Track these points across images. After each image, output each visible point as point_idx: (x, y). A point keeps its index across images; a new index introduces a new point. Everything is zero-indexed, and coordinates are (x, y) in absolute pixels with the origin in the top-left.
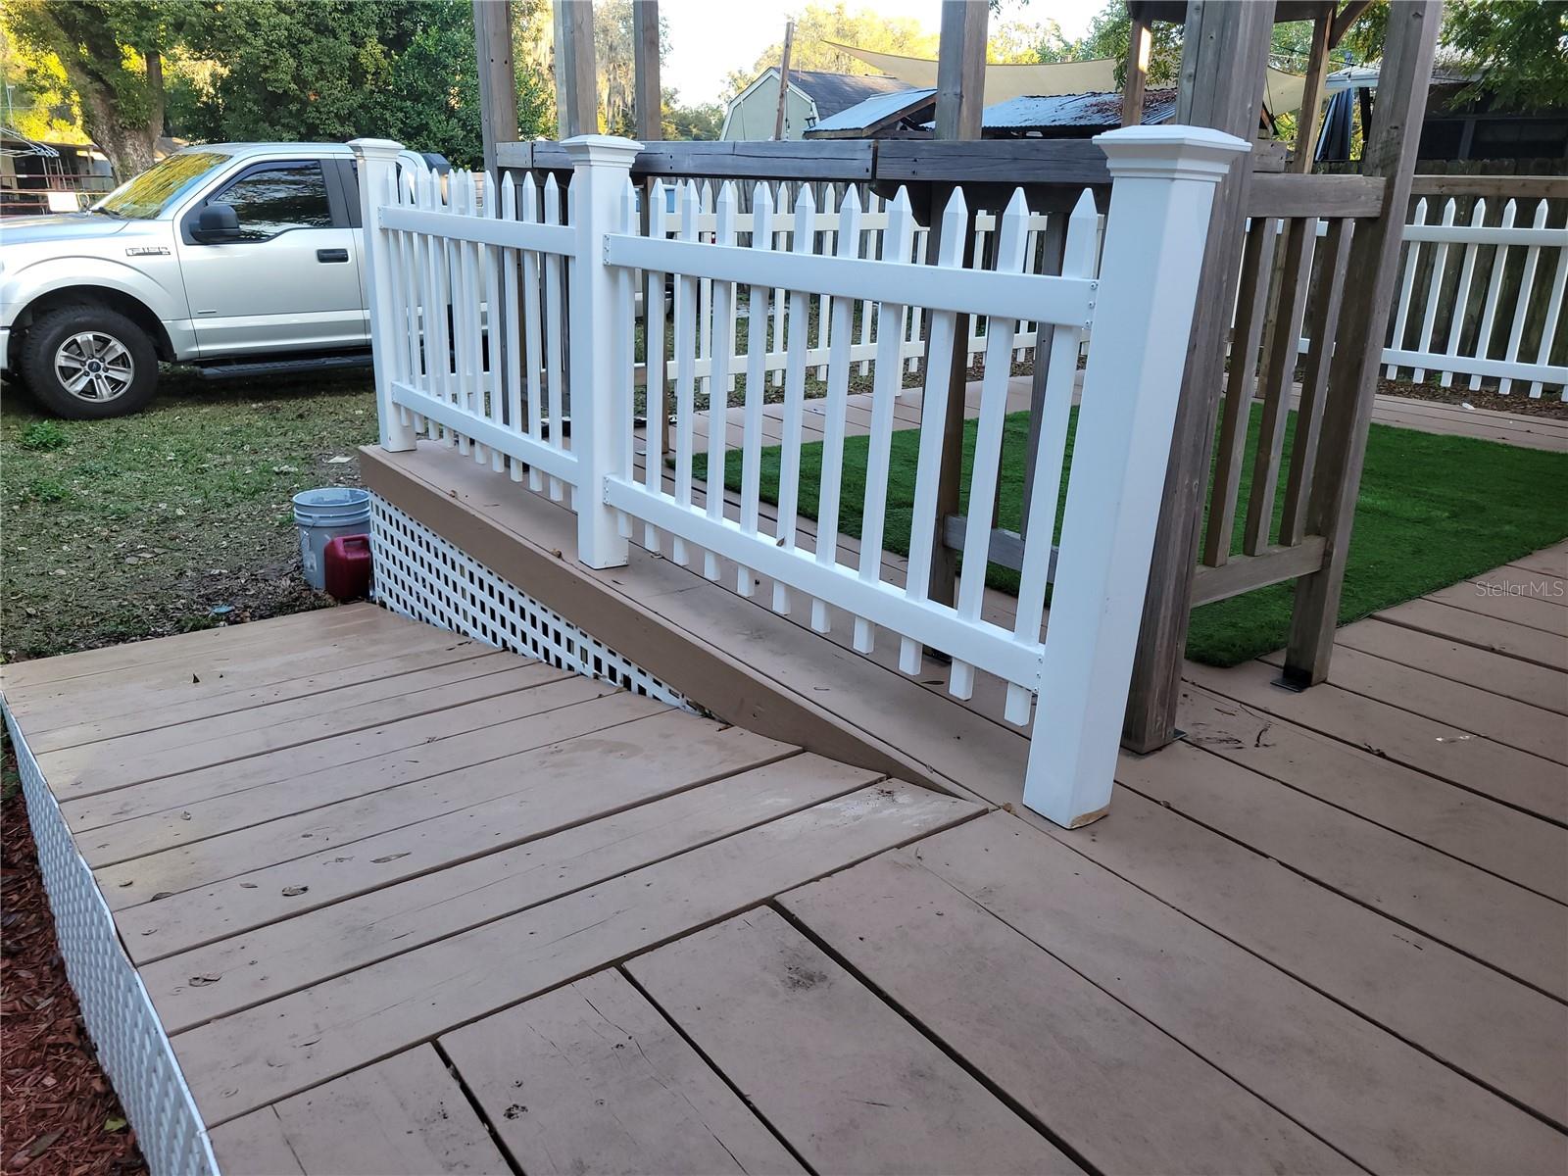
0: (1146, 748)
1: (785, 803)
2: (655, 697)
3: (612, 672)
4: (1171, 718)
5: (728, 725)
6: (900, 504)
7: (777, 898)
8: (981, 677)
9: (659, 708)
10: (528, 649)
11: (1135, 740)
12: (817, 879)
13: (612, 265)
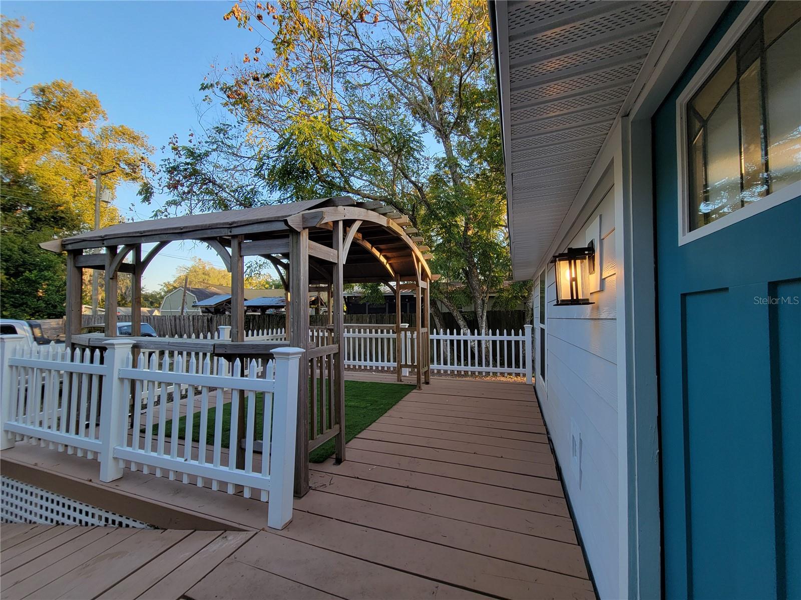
0: (302, 495)
1: (188, 554)
2: (133, 527)
3: (114, 522)
4: (308, 484)
5: (166, 529)
6: (226, 430)
7: (185, 594)
8: (253, 490)
9: (136, 530)
10: (71, 522)
11: (298, 493)
12: (200, 581)
13: (122, 378)
